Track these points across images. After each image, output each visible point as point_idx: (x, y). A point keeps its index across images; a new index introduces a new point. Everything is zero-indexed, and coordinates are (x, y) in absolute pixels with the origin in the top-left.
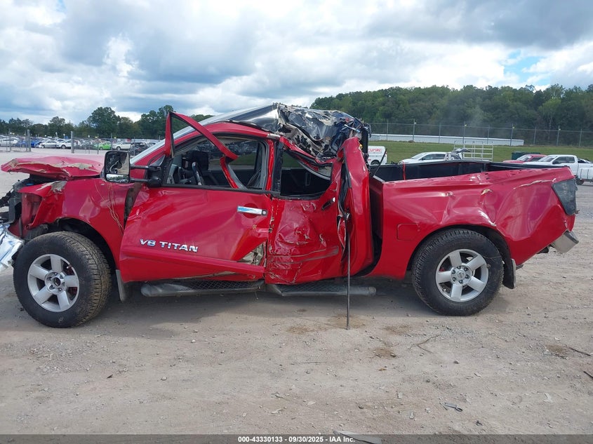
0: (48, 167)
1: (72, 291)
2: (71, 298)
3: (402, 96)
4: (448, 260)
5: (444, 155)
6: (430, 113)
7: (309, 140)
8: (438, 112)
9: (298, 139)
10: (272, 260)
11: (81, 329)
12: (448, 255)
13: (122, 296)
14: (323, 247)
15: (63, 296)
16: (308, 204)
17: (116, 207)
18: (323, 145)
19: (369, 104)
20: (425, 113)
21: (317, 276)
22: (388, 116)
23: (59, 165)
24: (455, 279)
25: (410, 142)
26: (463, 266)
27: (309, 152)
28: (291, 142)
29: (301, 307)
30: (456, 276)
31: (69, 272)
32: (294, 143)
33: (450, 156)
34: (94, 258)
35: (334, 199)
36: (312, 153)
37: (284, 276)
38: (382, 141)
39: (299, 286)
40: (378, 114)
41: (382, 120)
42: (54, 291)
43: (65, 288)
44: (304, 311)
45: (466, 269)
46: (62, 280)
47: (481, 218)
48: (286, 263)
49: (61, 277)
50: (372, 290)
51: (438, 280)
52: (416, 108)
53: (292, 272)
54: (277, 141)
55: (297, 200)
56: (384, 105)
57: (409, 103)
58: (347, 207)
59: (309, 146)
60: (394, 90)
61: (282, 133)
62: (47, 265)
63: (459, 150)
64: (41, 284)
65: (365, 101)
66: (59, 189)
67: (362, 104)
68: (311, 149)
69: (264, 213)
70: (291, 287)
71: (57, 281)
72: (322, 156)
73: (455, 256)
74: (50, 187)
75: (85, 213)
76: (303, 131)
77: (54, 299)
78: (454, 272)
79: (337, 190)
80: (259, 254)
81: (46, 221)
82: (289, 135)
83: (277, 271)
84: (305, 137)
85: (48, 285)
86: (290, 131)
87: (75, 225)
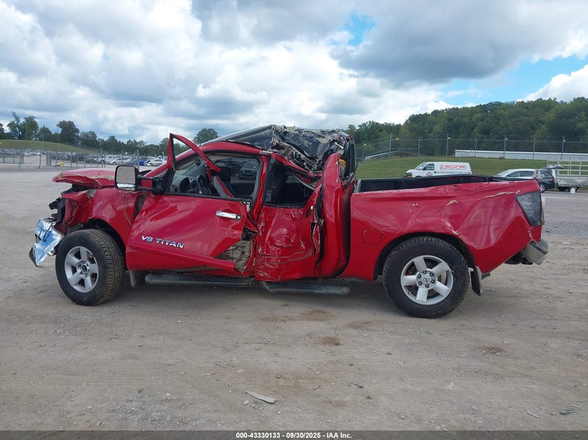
0: (85, 178)
1: (94, 276)
2: (93, 282)
3: (503, 112)
4: (413, 264)
5: (533, 172)
6: (533, 128)
7: (302, 156)
8: (543, 126)
9: (292, 155)
10: (262, 260)
11: (99, 307)
12: (413, 260)
13: (133, 283)
14: (302, 250)
15: (88, 280)
16: (296, 212)
17: (128, 209)
18: (318, 160)
19: (466, 120)
20: (528, 128)
21: (297, 276)
22: (486, 132)
23: (94, 177)
24: (421, 283)
25: (501, 158)
26: (429, 271)
27: (303, 167)
28: (286, 158)
29: (284, 303)
30: (422, 280)
31: (92, 261)
32: (289, 159)
33: (539, 173)
34: (111, 250)
35: (312, 208)
36: (306, 167)
37: (271, 274)
38: (470, 157)
39: (284, 283)
40: (475, 130)
41: (480, 136)
42: (83, 276)
43: (90, 273)
44: (287, 305)
45: (432, 274)
46: (88, 268)
47: (445, 227)
48: (274, 262)
49: (88, 265)
50: (345, 290)
51: (403, 283)
52: (518, 123)
53: (278, 271)
54: (269, 157)
55: (287, 208)
56: (482, 120)
57: (510, 119)
58: (321, 214)
59: (303, 161)
60: (494, 105)
61: (275, 150)
62: (78, 255)
63: (551, 166)
64: (74, 270)
65: (462, 117)
66: (92, 196)
67: (459, 120)
68: (305, 164)
69: (239, 217)
70: (277, 283)
71: (85, 268)
72: (316, 170)
73: (419, 261)
74: (85, 194)
75: (107, 215)
76: (298, 148)
77: (82, 282)
78: (419, 277)
79: (315, 199)
80: (246, 253)
81: (82, 221)
82: (283, 152)
83: (266, 269)
84: (299, 153)
85: (79, 271)
86: (284, 149)
87: (99, 224)
